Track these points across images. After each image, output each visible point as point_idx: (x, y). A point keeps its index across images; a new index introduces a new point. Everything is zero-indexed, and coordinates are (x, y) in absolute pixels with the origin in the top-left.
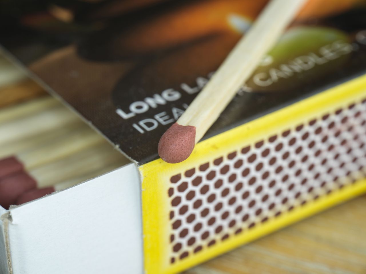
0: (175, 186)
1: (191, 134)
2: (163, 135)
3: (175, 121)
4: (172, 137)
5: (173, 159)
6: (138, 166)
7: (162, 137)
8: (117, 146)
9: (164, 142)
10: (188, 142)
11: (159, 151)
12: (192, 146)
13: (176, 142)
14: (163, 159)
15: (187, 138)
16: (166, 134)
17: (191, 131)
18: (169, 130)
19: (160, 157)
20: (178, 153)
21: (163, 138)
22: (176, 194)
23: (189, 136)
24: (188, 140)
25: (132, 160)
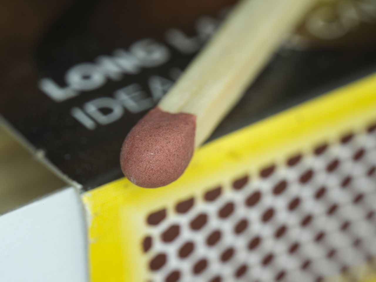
0: (156, 232)
1: (186, 128)
2: (131, 132)
3: (155, 104)
4: (149, 135)
5: (149, 179)
6: (81, 193)
7: (129, 135)
8: (40, 155)
9: (133, 145)
10: (181, 146)
11: (122, 163)
12: (188, 153)
13: (156, 145)
14: (130, 180)
15: (179, 137)
16: (136, 129)
17: (187, 124)
18: (142, 121)
19: (125, 175)
20: (160, 168)
21: (131, 138)
22: (158, 247)
23: (182, 133)
24: (180, 141)
25: (70, 181)
